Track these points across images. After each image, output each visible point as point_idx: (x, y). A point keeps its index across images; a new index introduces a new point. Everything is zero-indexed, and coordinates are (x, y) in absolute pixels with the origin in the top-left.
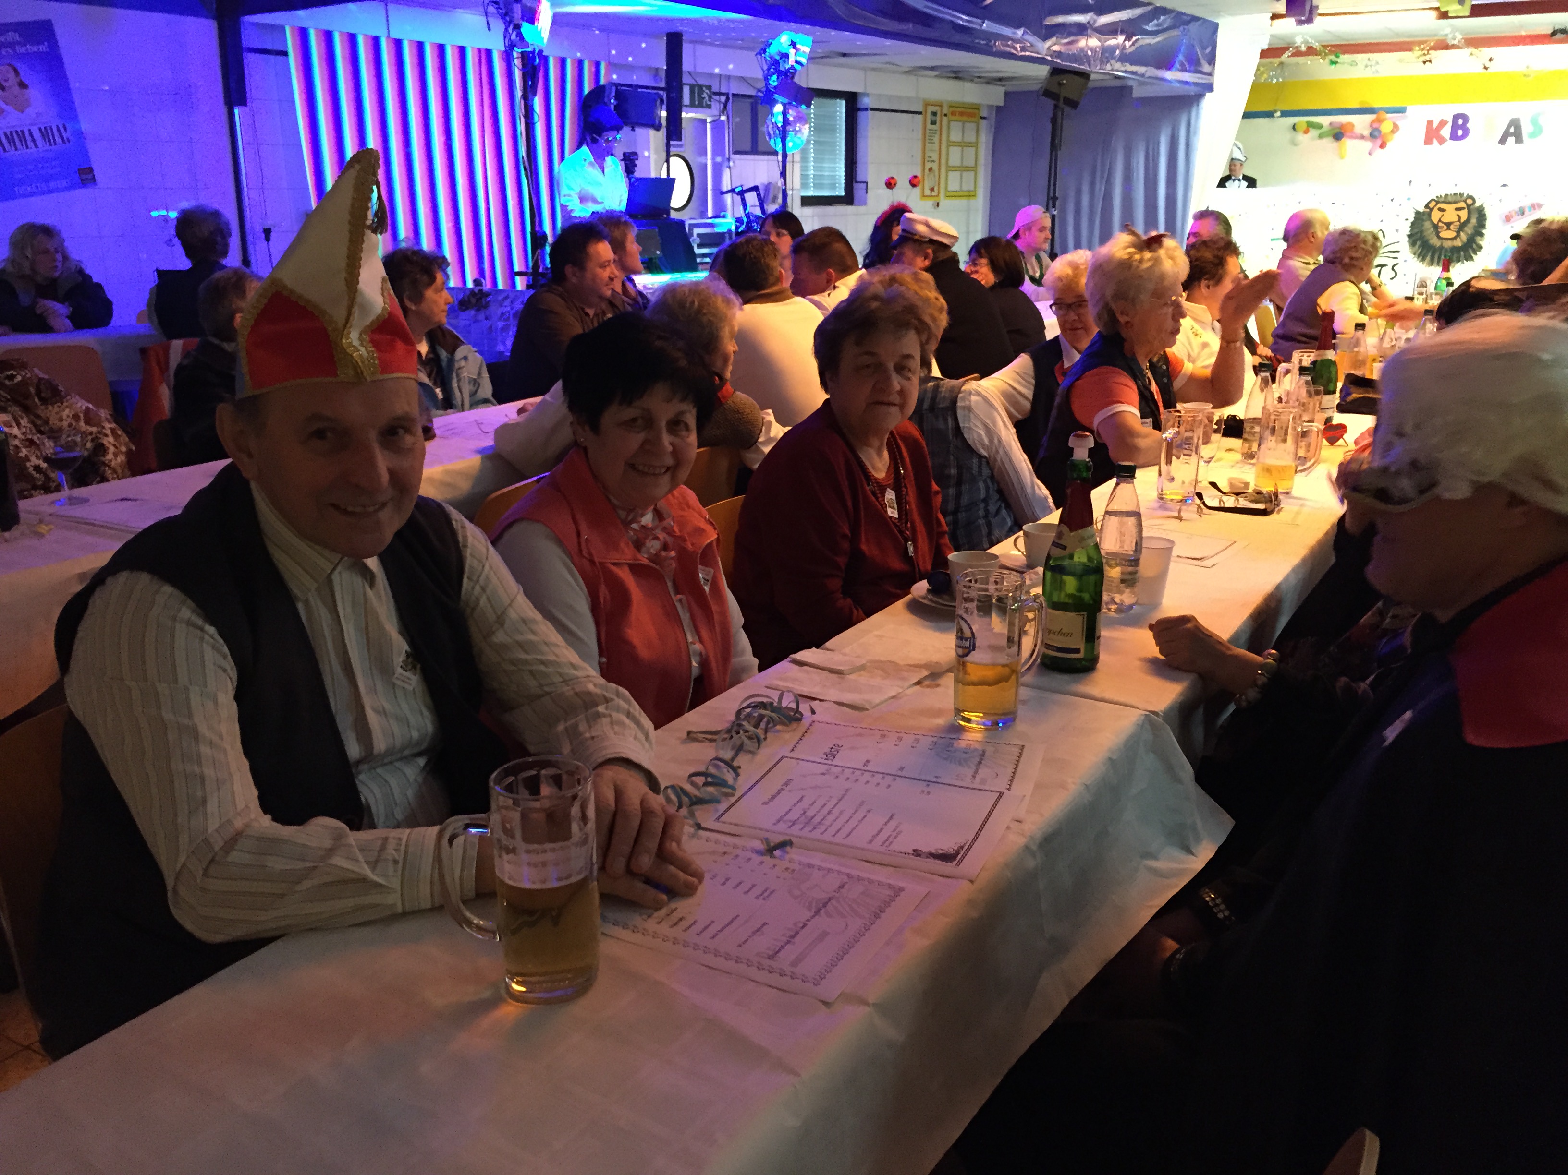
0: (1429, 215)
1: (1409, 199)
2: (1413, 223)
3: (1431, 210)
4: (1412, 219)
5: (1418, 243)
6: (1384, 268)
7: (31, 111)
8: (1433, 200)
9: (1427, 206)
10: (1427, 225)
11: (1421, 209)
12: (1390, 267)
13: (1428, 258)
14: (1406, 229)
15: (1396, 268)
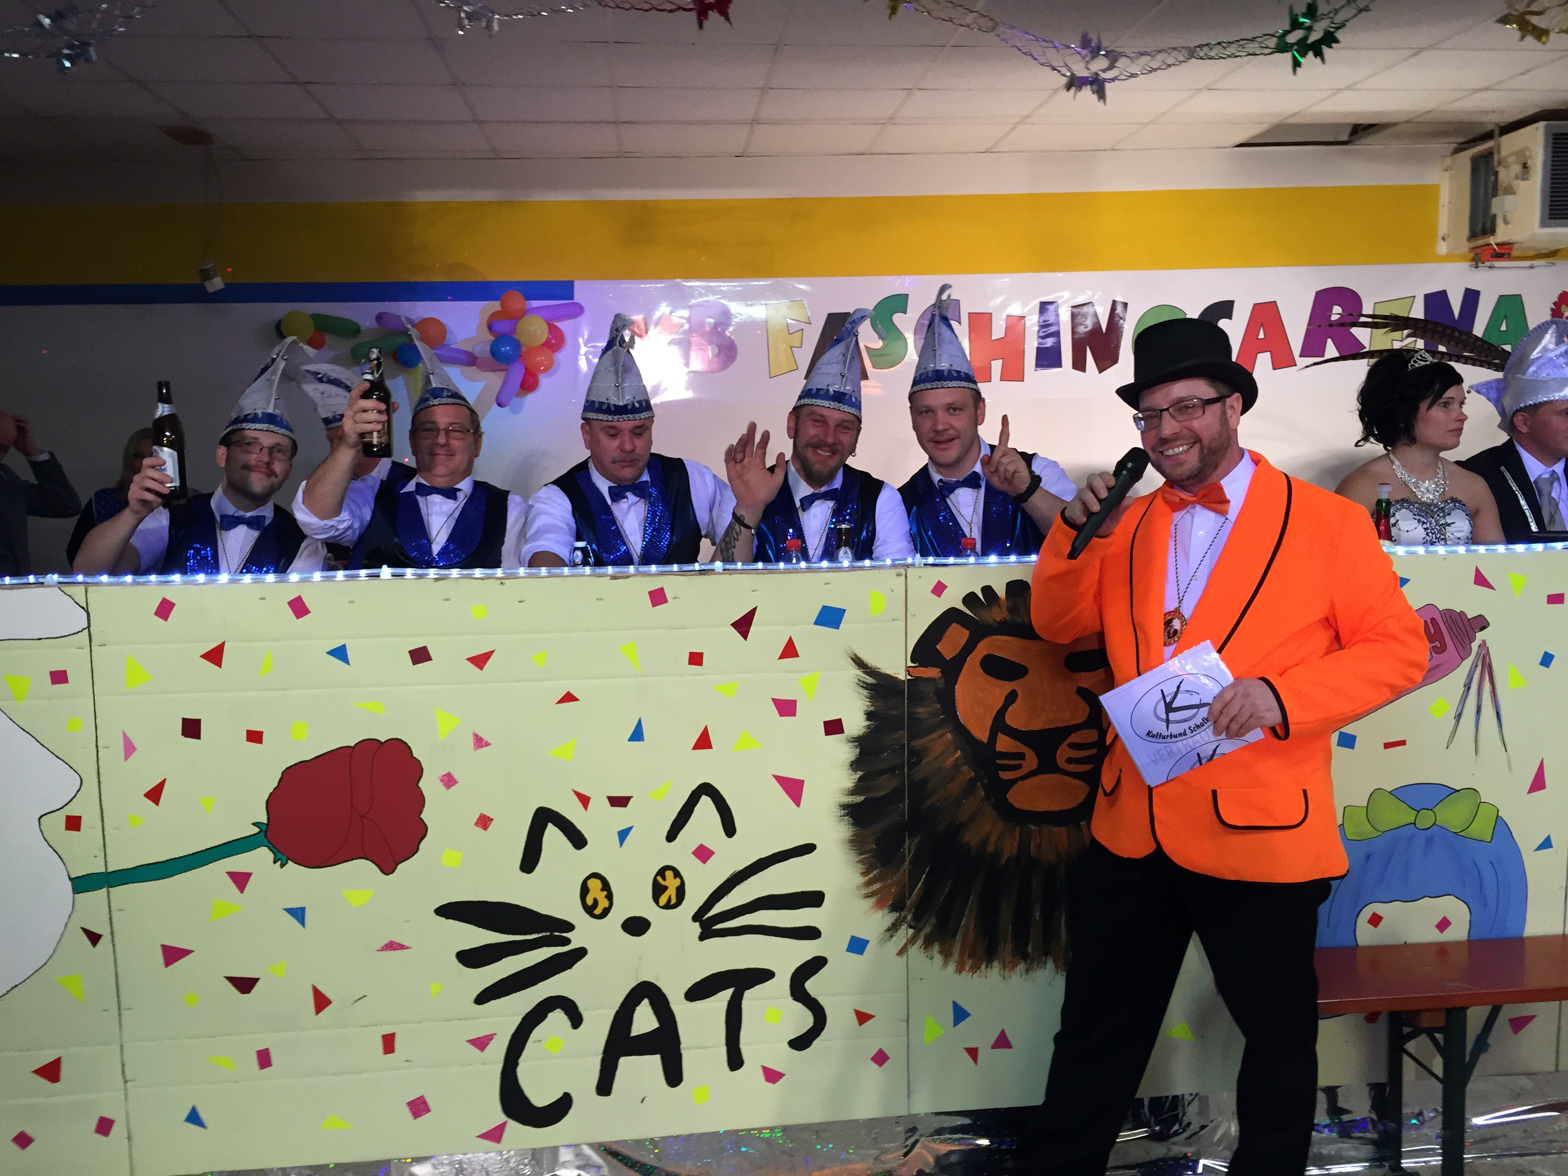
0: (945, 694)
2: (863, 744)
9: (926, 652)
10: (941, 749)
12: (782, 983)
14: (837, 778)
15: (812, 986)
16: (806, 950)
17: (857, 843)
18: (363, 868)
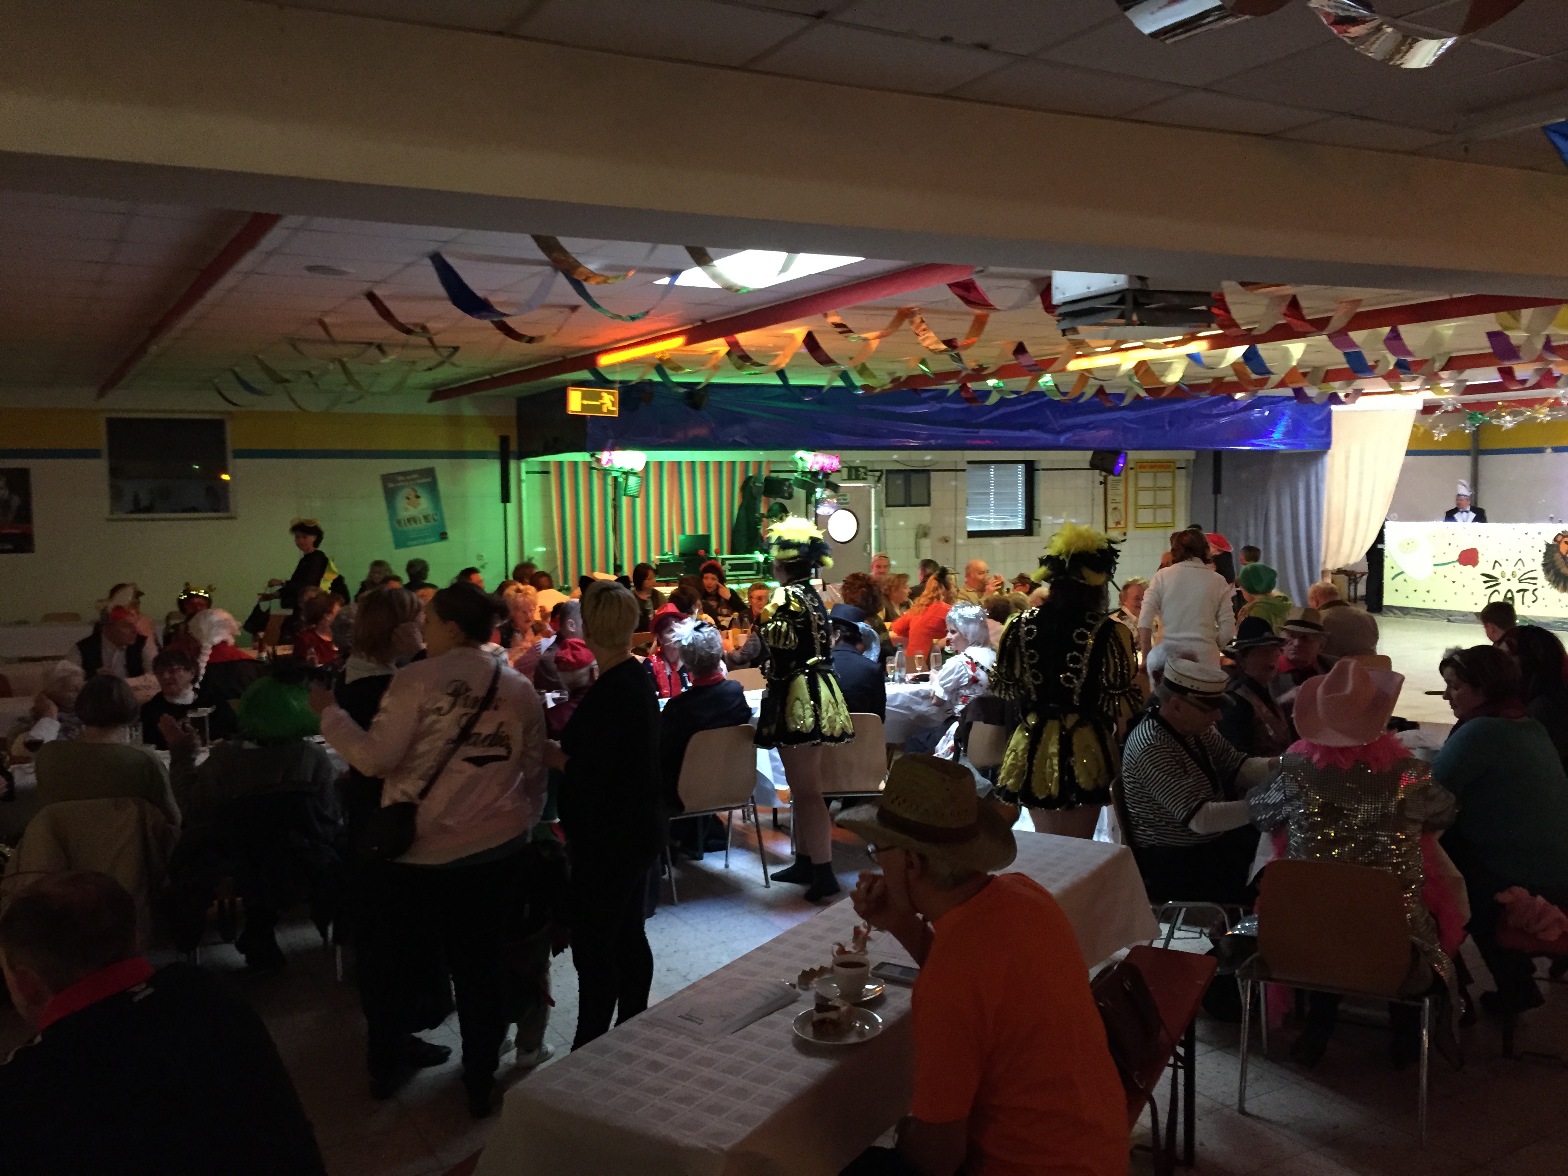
0: (1558, 547)
1: (1540, 533)
2: (1545, 554)
3: (1559, 542)
4: (1544, 550)
5: (1552, 571)
6: (1526, 593)
7: (420, 508)
8: (1559, 534)
9: (1555, 540)
10: (1557, 556)
11: (1551, 542)
12: (1530, 592)
13: (1562, 584)
14: (1540, 559)
15: (1536, 593)
16: (1534, 587)
17: (1544, 570)
18: (1470, 567)
